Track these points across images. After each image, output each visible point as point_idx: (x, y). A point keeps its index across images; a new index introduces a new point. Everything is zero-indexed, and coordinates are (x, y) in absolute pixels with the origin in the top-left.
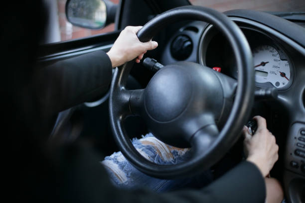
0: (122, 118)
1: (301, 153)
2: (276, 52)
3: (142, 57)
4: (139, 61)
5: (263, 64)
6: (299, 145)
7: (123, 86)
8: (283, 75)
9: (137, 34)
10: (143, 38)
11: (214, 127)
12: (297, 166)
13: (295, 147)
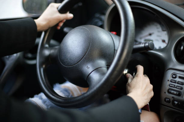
0: (45, 67)
1: (172, 91)
2: (159, 26)
3: (61, 24)
4: (59, 28)
5: (150, 35)
6: (170, 85)
7: (47, 44)
8: (164, 41)
9: (57, 8)
10: (62, 11)
11: (105, 69)
12: (169, 102)
13: (168, 87)
